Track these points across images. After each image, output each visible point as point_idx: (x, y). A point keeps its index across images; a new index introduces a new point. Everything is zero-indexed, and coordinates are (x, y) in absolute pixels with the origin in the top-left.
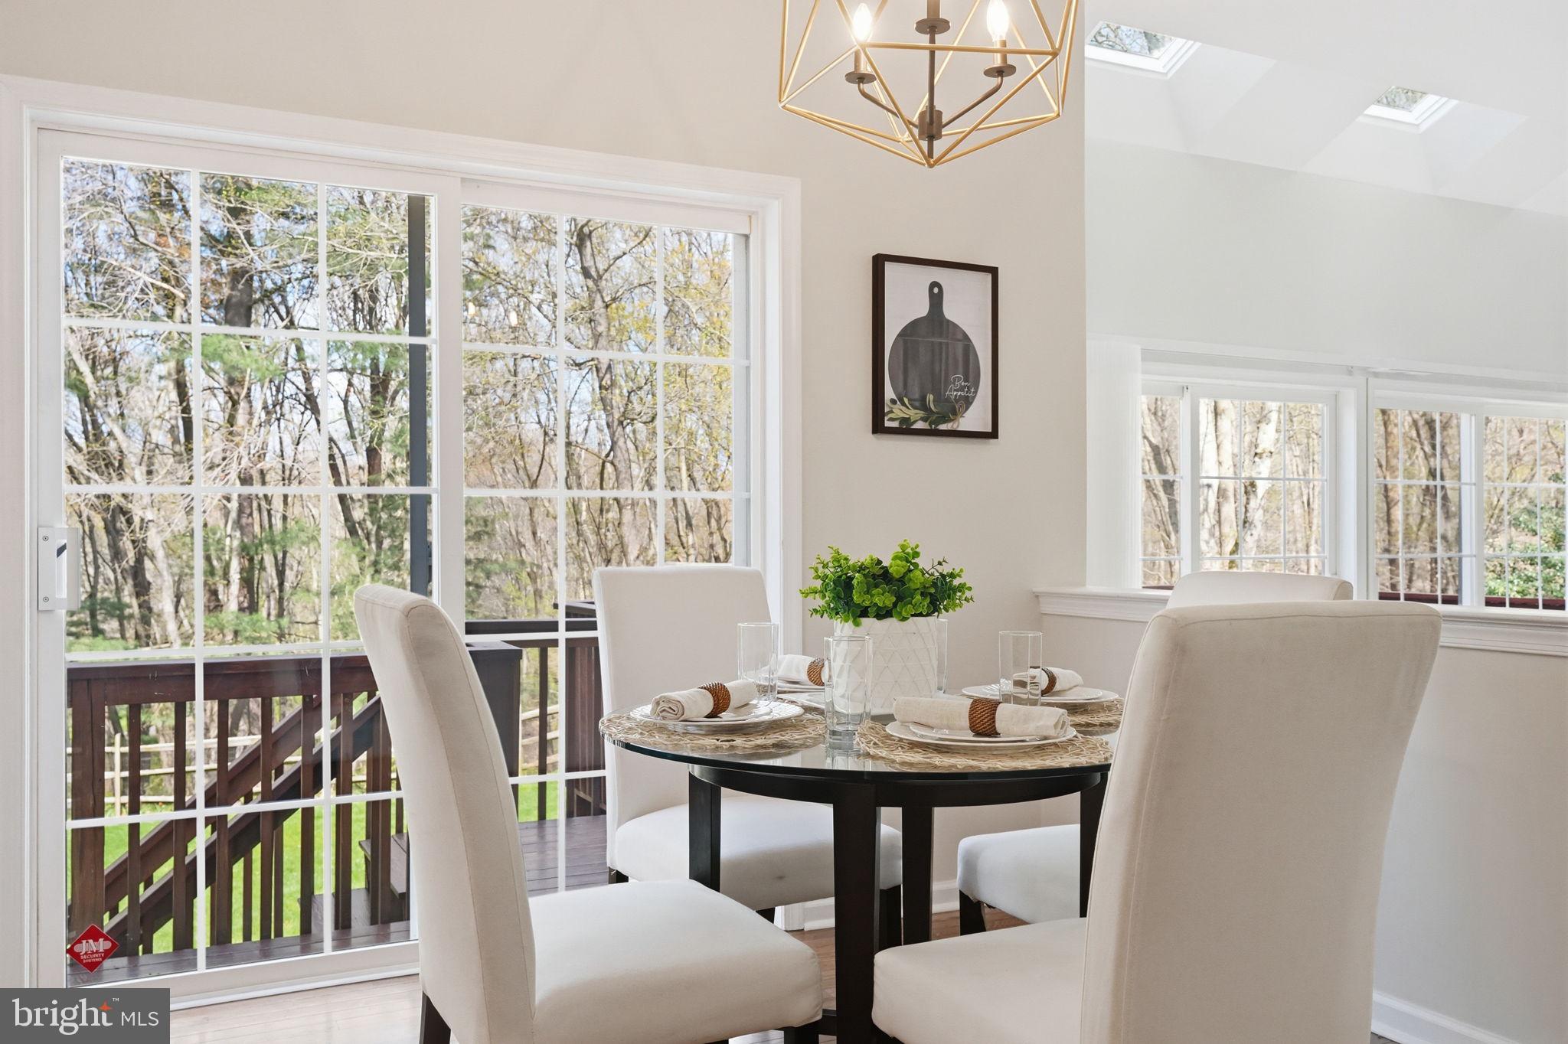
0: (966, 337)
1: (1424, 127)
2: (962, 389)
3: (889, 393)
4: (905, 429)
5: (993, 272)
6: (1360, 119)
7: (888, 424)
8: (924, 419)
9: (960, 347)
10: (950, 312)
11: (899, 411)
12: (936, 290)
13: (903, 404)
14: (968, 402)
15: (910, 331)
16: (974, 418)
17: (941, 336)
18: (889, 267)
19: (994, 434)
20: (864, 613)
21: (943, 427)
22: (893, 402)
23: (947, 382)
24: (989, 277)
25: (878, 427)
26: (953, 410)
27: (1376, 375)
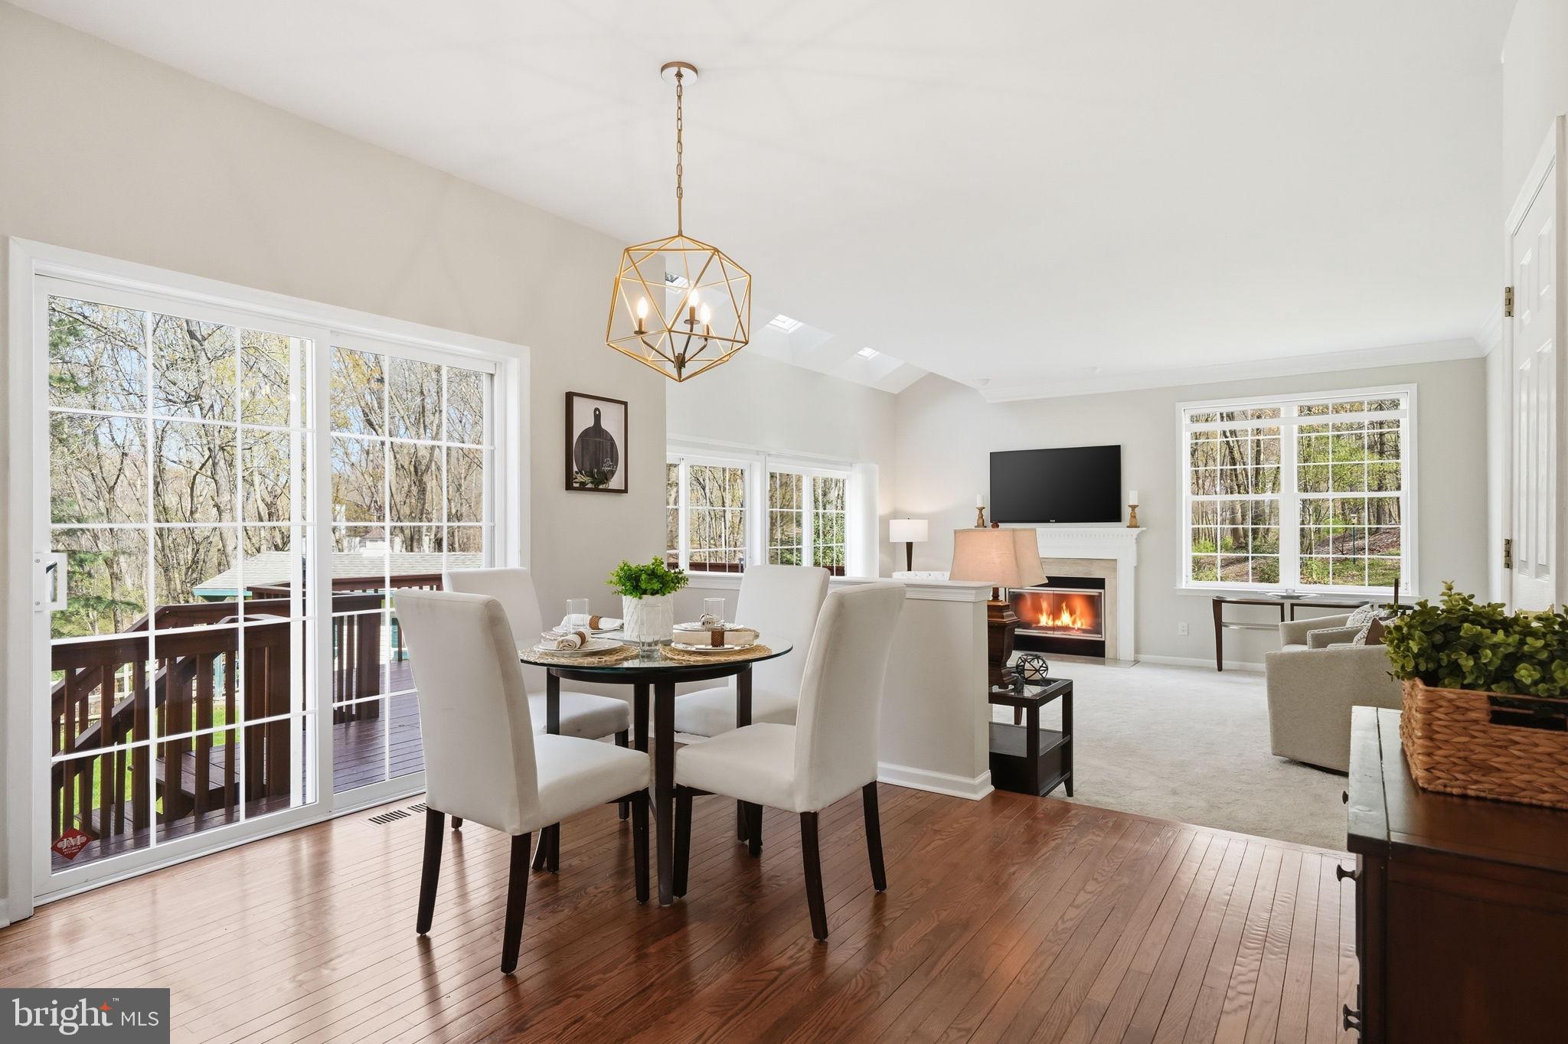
0: (612, 439)
1: (790, 331)
2: (610, 466)
3: (575, 469)
4: (583, 487)
5: (625, 404)
6: (768, 326)
7: (575, 485)
8: (592, 482)
9: (609, 443)
10: (605, 425)
11: (580, 478)
12: (597, 412)
13: (582, 474)
14: (613, 473)
15: (586, 434)
16: (615, 482)
17: (600, 437)
18: (576, 400)
19: (625, 491)
20: (645, 592)
21: (601, 487)
22: (577, 473)
23: (603, 462)
24: (623, 406)
25: (569, 487)
26: (606, 477)
27: (769, 455)
